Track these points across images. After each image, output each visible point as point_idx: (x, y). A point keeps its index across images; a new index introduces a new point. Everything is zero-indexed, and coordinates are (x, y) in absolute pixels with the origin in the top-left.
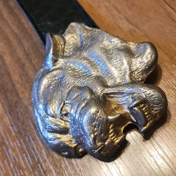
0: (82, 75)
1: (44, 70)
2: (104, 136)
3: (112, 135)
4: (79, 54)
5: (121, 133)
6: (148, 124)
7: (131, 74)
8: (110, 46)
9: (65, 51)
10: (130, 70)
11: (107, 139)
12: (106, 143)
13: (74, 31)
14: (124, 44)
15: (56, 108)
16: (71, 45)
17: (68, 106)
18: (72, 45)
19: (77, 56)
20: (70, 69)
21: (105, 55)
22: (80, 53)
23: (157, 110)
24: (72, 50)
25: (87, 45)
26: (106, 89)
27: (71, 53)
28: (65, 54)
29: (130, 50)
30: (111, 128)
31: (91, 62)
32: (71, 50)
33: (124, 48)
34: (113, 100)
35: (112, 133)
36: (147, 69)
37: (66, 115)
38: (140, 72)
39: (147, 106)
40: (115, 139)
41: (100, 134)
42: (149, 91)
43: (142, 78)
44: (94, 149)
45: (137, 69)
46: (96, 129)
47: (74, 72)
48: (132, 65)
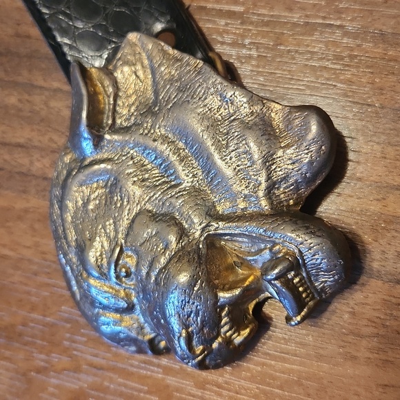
0: (159, 180)
1: (71, 158)
2: (209, 333)
3: (226, 328)
4: (151, 126)
5: (249, 315)
6: (305, 310)
7: (272, 189)
8: (222, 110)
9: (117, 112)
10: (269, 178)
11: (216, 338)
12: (215, 345)
13: (137, 57)
14: (257, 108)
15: (105, 260)
16: (130, 96)
17: (130, 256)
18: (134, 98)
19: (146, 131)
20: (131, 162)
21: (211, 135)
22: (153, 122)
24: (135, 111)
25: (168, 102)
26: (213, 224)
27: (132, 120)
28: (119, 121)
29: (271, 126)
30: (225, 315)
31: (179, 149)
32: (132, 111)
33: (257, 119)
34: (231, 246)
35: (226, 324)
36: (309, 178)
37: (128, 275)
38: (292, 185)
39: (304, 274)
40: (234, 336)
41: (202, 329)
42: (309, 241)
43: (297, 199)
44: (188, 357)
45: (285, 178)
46: (191, 319)
47: (141, 171)
48: (273, 167)
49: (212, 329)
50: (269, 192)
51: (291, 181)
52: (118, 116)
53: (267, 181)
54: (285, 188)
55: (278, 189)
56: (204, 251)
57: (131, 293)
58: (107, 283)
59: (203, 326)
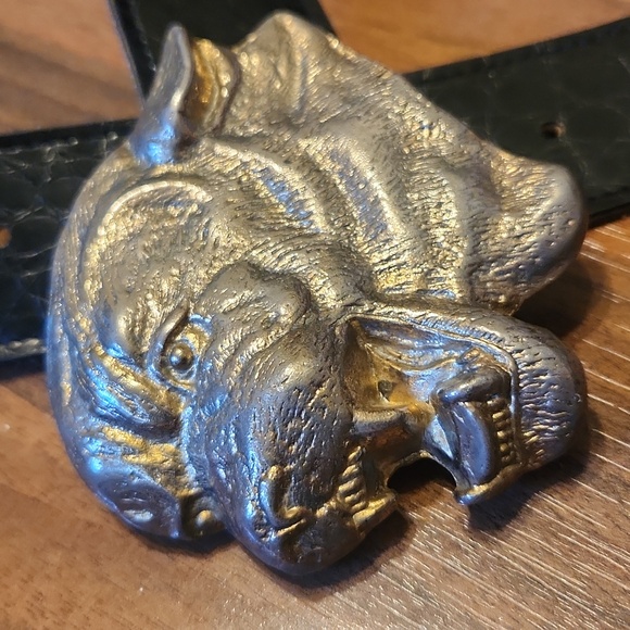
0: (280, 224)
1: (127, 165)
2: (317, 485)
3: (349, 485)
4: (286, 142)
5: (384, 485)
7: (475, 270)
8: (412, 141)
10: (474, 250)
11: (326, 499)
12: (322, 511)
14: (470, 149)
17: (197, 332)
18: (264, 101)
19: (276, 148)
21: (389, 170)
22: (291, 137)
23: (545, 430)
25: (322, 115)
28: (229, 127)
30: (354, 458)
33: (468, 163)
34: (381, 353)
35: (351, 477)
36: (538, 266)
37: (184, 364)
38: (508, 271)
39: (512, 408)
40: (358, 506)
41: (308, 472)
42: (535, 350)
43: (511, 297)
44: (268, 523)
45: (500, 256)
46: (294, 447)
47: (252, 204)
48: (483, 237)
49: (324, 479)
50: (470, 274)
51: (510, 264)
52: (229, 119)
53: (471, 255)
54: (497, 274)
55: (486, 271)
56: (342, 341)
57: (179, 401)
58: (139, 373)
59: (311, 468)
